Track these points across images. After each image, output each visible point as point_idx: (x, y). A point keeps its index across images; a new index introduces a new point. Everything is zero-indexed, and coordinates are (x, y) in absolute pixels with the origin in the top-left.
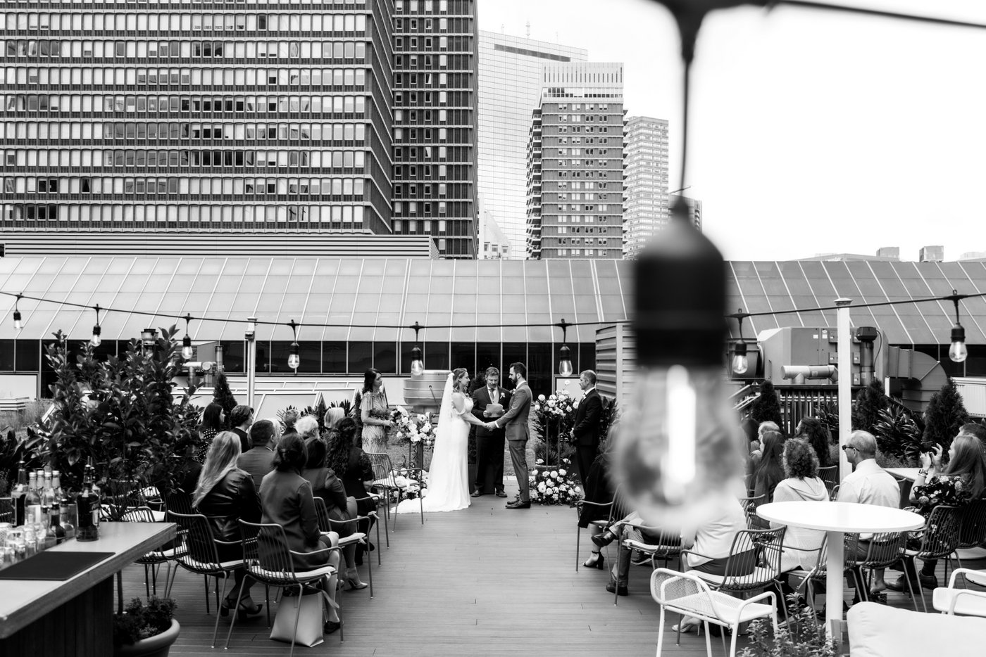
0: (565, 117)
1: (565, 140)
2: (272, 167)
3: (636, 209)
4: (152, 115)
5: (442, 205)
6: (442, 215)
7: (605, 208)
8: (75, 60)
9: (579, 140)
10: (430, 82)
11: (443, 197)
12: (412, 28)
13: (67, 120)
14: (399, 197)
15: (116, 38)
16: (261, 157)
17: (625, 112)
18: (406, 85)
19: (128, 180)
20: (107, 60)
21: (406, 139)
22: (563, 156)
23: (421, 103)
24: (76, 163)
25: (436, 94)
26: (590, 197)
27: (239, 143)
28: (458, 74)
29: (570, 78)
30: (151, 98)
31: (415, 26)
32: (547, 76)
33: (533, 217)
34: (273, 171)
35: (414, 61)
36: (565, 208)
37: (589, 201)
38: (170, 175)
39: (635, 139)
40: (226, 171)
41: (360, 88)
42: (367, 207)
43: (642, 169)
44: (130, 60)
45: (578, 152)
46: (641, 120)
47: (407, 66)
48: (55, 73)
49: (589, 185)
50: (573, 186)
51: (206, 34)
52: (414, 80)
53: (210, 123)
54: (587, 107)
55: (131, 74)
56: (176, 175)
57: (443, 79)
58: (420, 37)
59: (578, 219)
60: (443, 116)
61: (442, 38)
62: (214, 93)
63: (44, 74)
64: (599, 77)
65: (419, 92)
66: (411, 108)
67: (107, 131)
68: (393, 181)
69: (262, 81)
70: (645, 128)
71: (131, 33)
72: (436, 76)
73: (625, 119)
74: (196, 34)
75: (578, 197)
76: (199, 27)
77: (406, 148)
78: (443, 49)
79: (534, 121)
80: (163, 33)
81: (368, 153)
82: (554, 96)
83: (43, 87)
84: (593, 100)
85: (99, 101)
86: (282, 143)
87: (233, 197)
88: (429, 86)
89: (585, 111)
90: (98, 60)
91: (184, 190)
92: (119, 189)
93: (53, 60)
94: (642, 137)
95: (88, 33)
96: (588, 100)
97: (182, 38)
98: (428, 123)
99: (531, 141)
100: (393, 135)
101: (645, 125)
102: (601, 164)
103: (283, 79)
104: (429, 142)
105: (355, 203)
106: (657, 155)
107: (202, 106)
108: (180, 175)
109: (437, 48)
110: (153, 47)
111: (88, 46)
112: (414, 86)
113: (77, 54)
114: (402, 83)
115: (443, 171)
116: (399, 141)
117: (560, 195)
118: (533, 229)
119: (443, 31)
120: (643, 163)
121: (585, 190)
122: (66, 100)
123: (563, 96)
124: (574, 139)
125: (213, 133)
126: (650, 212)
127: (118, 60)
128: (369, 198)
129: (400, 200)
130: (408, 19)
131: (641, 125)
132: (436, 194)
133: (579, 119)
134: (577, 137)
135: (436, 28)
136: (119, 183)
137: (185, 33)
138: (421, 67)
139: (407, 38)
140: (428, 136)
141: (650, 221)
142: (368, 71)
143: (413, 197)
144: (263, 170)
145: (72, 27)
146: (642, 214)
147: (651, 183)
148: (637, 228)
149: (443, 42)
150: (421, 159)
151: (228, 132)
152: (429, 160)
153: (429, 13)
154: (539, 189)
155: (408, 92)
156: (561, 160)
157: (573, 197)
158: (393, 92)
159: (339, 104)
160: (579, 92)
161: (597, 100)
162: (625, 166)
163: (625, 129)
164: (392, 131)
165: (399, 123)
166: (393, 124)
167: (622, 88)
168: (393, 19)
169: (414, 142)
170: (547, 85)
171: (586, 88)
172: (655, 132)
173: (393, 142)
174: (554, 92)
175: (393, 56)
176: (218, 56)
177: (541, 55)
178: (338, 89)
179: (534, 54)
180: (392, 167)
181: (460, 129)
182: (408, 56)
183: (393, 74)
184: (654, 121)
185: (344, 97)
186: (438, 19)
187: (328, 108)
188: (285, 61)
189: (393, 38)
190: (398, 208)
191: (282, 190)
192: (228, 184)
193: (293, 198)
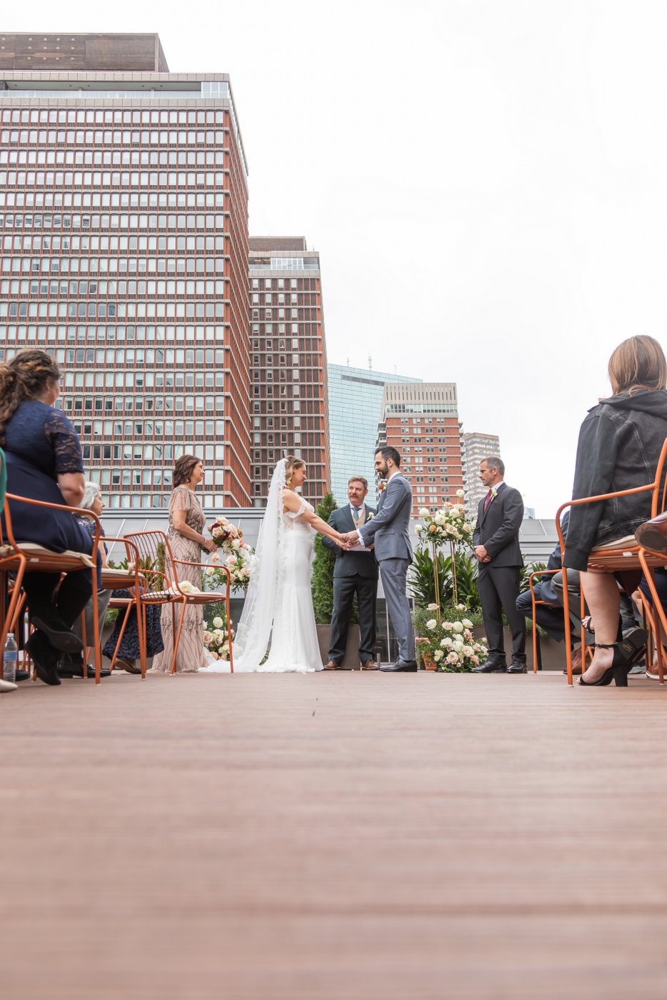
0: (407, 430)
1: (408, 449)
2: (138, 460)
9: (420, 449)
10: (285, 393)
12: (267, 347)
14: (258, 494)
16: (127, 451)
17: (461, 425)
18: (263, 396)
21: (264, 442)
22: (407, 464)
23: (277, 411)
25: (291, 403)
27: (108, 438)
28: (310, 386)
29: (409, 397)
31: (270, 346)
32: (389, 394)
34: (138, 463)
35: (270, 375)
37: (434, 503)
39: (471, 452)
40: (95, 463)
42: (227, 497)
45: (421, 460)
46: (474, 435)
47: (263, 379)
49: (433, 490)
50: (418, 490)
51: (79, 342)
52: (270, 391)
53: (81, 420)
54: (426, 421)
57: (296, 391)
58: (274, 355)
60: (297, 422)
61: (294, 356)
62: (85, 394)
64: (436, 395)
65: (275, 402)
66: (268, 415)
68: (253, 481)
69: (130, 383)
70: (478, 443)
71: (10, 342)
72: (290, 387)
73: (460, 431)
74: (69, 342)
75: (423, 500)
76: (73, 337)
77: (264, 451)
78: (296, 365)
79: (380, 434)
82: (396, 411)
84: (430, 414)
86: (147, 438)
88: (284, 396)
89: (425, 424)
94: (476, 451)
96: (426, 414)
97: (57, 346)
98: (284, 428)
100: (253, 438)
101: (478, 440)
102: (442, 470)
103: (150, 382)
104: (285, 445)
105: (216, 492)
107: (73, 405)
109: (290, 363)
112: (270, 397)
114: (259, 394)
116: (257, 444)
119: (295, 349)
121: (427, 493)
123: (404, 411)
124: (416, 449)
125: (83, 429)
128: (229, 488)
129: (259, 497)
130: (264, 339)
131: (474, 440)
133: (419, 431)
134: (418, 447)
135: (289, 347)
137: (61, 342)
138: (276, 380)
139: (263, 355)
140: (284, 439)
142: (227, 374)
144: (125, 463)
149: (296, 359)
151: (98, 428)
153: (282, 334)
155: (265, 402)
158: (252, 401)
159: (200, 403)
160: (418, 408)
161: (434, 415)
162: (464, 473)
163: (462, 440)
164: (252, 435)
165: (257, 428)
166: (252, 429)
167: (456, 404)
168: (251, 339)
169: (272, 445)
170: (390, 401)
171: (424, 404)
172: (488, 447)
173: (252, 444)
174: (396, 408)
175: (251, 370)
176: (90, 362)
177: (382, 384)
178: (200, 389)
179: (377, 383)
180: (252, 467)
181: (312, 433)
182: (265, 370)
183: (251, 386)
184: (485, 437)
185: (205, 397)
186: (290, 339)
187: (190, 407)
188: (151, 366)
189: (251, 355)
190: (257, 505)
191: (147, 480)
192: (96, 475)
193: (157, 488)
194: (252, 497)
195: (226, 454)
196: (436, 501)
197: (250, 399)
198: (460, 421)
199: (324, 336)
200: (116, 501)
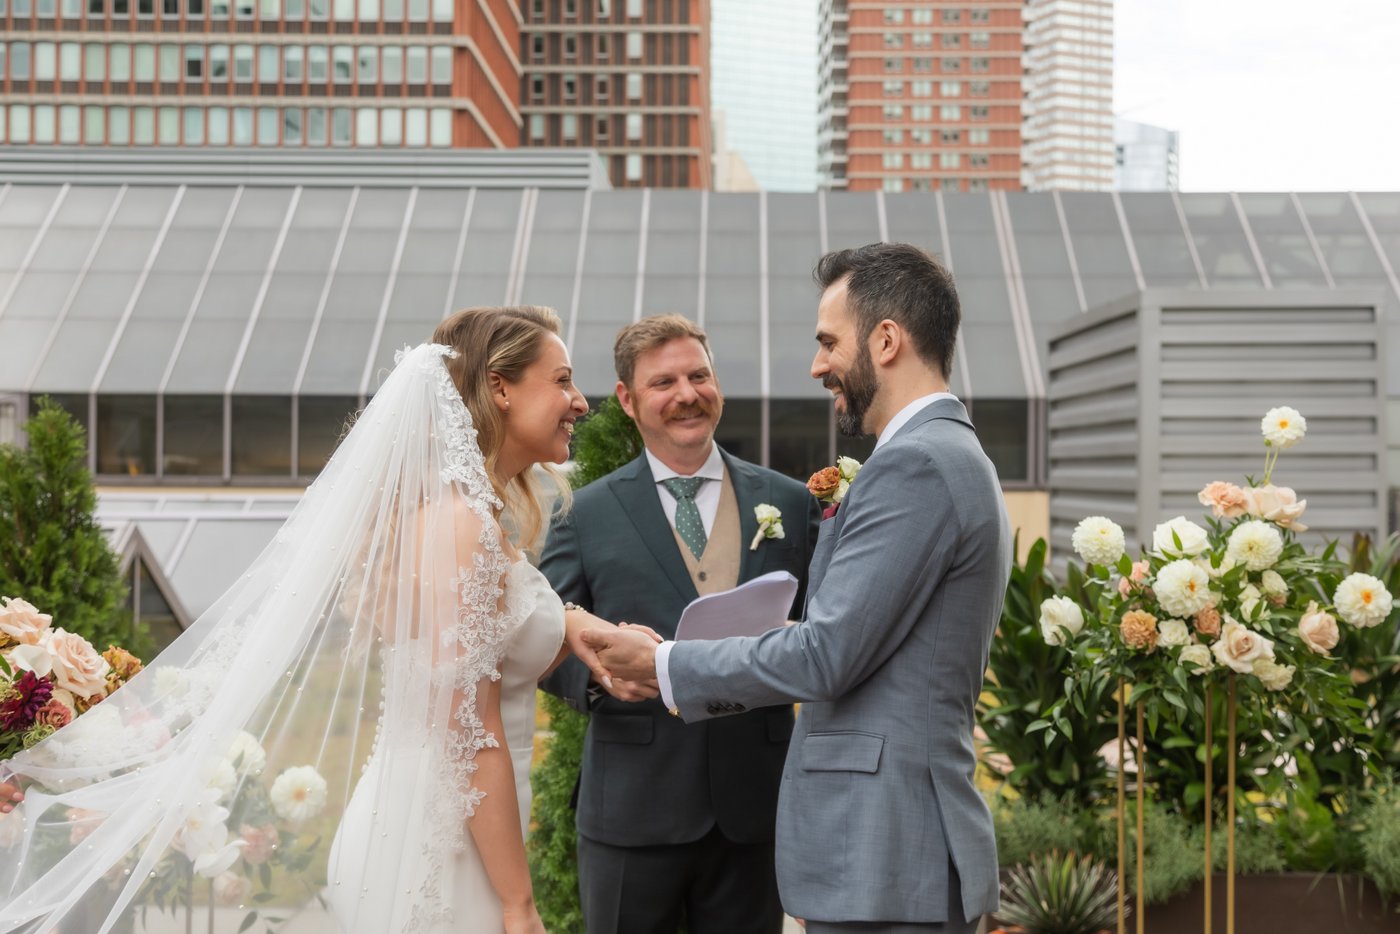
5: (634, 121)
6: (635, 143)
7: (984, 137)
11: (635, 102)
14: (539, 102)
22: (894, 25)
26: (951, 113)
33: (832, 157)
34: (247, 27)
36: (898, 137)
37: (950, 122)
38: (12, 36)
40: (141, 27)
43: (1060, 60)
45: (927, 18)
49: (951, 89)
50: (917, 90)
56: (26, 36)
59: (926, 162)
68: (526, 69)
75: (927, 114)
87: (157, 88)
91: (45, 69)
102: (975, 42)
105: (435, 102)
108: (37, 36)
115: (635, 46)
117: (888, 111)
118: (832, 182)
120: (1059, 46)
121: (941, 98)
126: (1075, 150)
128: (465, 89)
129: (542, 109)
132: (620, 96)
141: (1076, 170)
143: (571, 103)
144: (224, 27)
146: (1059, 156)
147: (1077, 89)
150: (588, 18)
152: (604, 21)
154: (845, 97)
156: (888, 33)
157: (917, 113)
162: (1027, 48)
180: (524, 36)
190: (538, 129)
191: (269, 72)
192: (146, 57)
193: (294, 90)
194: (526, 109)
195: (459, 6)
196: (956, 116)
200: (194, 121)
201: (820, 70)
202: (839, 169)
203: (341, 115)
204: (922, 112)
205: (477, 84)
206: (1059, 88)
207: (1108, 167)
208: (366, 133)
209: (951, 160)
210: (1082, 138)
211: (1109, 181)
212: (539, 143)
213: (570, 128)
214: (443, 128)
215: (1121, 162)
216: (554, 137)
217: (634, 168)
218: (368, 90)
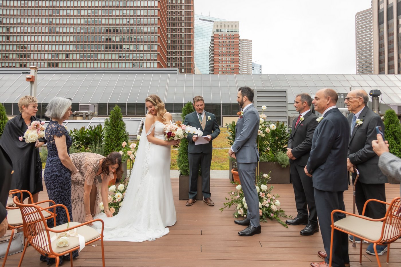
0: (221, 38)
1: (221, 45)
3: (242, 67)
4: (89, 33)
5: (183, 64)
6: (183, 67)
7: (233, 66)
8: (64, 16)
9: (225, 45)
10: (179, 25)
11: (183, 61)
12: (173, 9)
13: (61, 35)
14: (169, 61)
15: (78, 9)
16: (124, 47)
17: (239, 36)
18: (172, 26)
19: (81, 54)
20: (75, 16)
21: (171, 43)
23: (176, 32)
24: (64, 49)
25: (181, 29)
27: (117, 42)
28: (188, 23)
29: (222, 27)
30: (89, 28)
31: (174, 8)
32: (215, 25)
33: (211, 69)
34: (128, 51)
35: (174, 19)
36: (221, 66)
38: (95, 53)
39: (242, 46)
40: (113, 51)
41: (156, 24)
42: (158, 63)
43: (244, 55)
44: (82, 16)
45: (225, 49)
46: (244, 40)
47: (172, 20)
48: (58, 20)
49: (229, 59)
50: (224, 59)
51: (107, 7)
52: (174, 25)
53: (108, 36)
54: (228, 35)
55: (82, 20)
56: (96, 53)
57: (183, 25)
58: (176, 11)
59: (225, 69)
60: (183, 36)
61: (183, 12)
62: (109, 26)
63: (54, 20)
64: (231, 26)
65: (176, 29)
66: (173, 33)
67: (74, 39)
68: (168, 56)
69: (125, 22)
70: (245, 42)
71: (82, 7)
72: (181, 23)
73: (239, 39)
74: (103, 7)
75: (225, 63)
76: (104, 5)
77: (172, 46)
78: (183, 15)
79: (212, 40)
80: (93, 7)
81: (159, 45)
82: (218, 32)
83: (54, 24)
84: (229, 33)
85: (72, 29)
86: (131, 42)
87: (115, 60)
88: (179, 27)
89: (227, 36)
90: (72, 16)
91: (99, 57)
92: (78, 57)
93: (57, 16)
94: (244, 45)
95: (68, 7)
96: (228, 33)
97: (99, 9)
98: (179, 38)
99: (211, 46)
100: (168, 42)
101: (245, 41)
102: (232, 52)
103: (131, 21)
104: (179, 44)
105: (154, 61)
106: (249, 51)
107: (105, 31)
108: (98, 53)
109: (181, 15)
110: (89, 11)
111: (68, 11)
112: (174, 27)
113: (65, 14)
115: (183, 53)
116: (169, 44)
117: (219, 62)
118: (211, 72)
119: (183, 9)
120: (244, 53)
121: (227, 60)
122: (61, 29)
123: (220, 32)
124: (224, 45)
125: (109, 39)
126: (246, 68)
127: (78, 16)
128: (159, 60)
130: (172, 6)
132: (181, 60)
133: (225, 39)
134: (224, 44)
135: (181, 9)
136: (78, 55)
137: (100, 7)
138: (176, 21)
139: (172, 12)
140: (179, 42)
141: (247, 71)
142: (159, 19)
143: (174, 61)
144: (125, 51)
145: (63, 5)
146: (244, 69)
147: (247, 59)
148: (243, 73)
149: (183, 13)
150: (176, 49)
151: (114, 39)
152: (179, 50)
153: (179, 4)
154: (213, 60)
155: (172, 29)
156: (220, 51)
158: (168, 29)
159: (149, 30)
160: (225, 30)
161: (231, 33)
162: (239, 53)
163: (239, 42)
164: (167, 40)
165: (169, 38)
166: (168, 38)
167: (238, 29)
168: (168, 6)
169: (174, 44)
170: (216, 28)
171: (227, 29)
172: (248, 44)
173: (167, 44)
174: (218, 30)
175: (168, 17)
176: (110, 14)
177: (213, 22)
178: (149, 24)
179: (211, 21)
180: (167, 52)
181: (188, 40)
182: (172, 17)
183: (168, 23)
184: (247, 40)
185: (151, 27)
186: (182, 6)
187: (146, 31)
188: (132, 16)
189: (168, 11)
190: (169, 65)
191: (131, 57)
192: (113, 55)
193: (134, 60)
194: (167, 62)
195: (158, 48)
196: (229, 63)
197: (167, 28)
198: (239, 35)
199: (193, 4)
200: (120, 64)
201: (210, 56)
202: (213, 70)
203: (141, 63)
204: (224, 62)
205: (161, 59)
206: (244, 59)
207: (251, 70)
208: (145, 66)
209: (229, 69)
210: (248, 66)
211: (252, 72)
212: (169, 67)
213: (174, 65)
214: (156, 65)
215: (253, 69)
216: (172, 66)
217: (183, 71)
218: (145, 60)
